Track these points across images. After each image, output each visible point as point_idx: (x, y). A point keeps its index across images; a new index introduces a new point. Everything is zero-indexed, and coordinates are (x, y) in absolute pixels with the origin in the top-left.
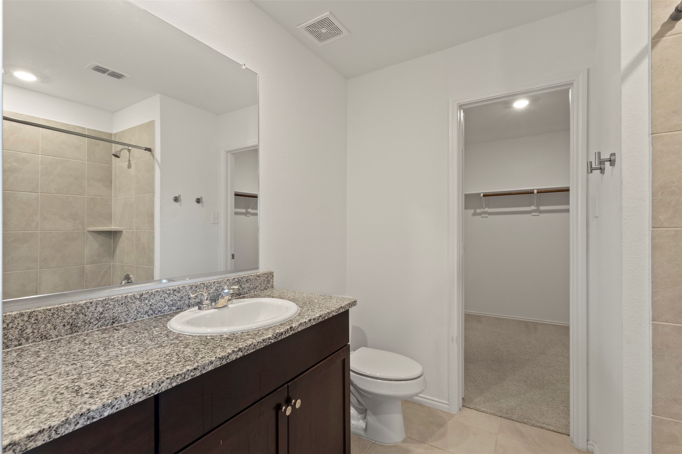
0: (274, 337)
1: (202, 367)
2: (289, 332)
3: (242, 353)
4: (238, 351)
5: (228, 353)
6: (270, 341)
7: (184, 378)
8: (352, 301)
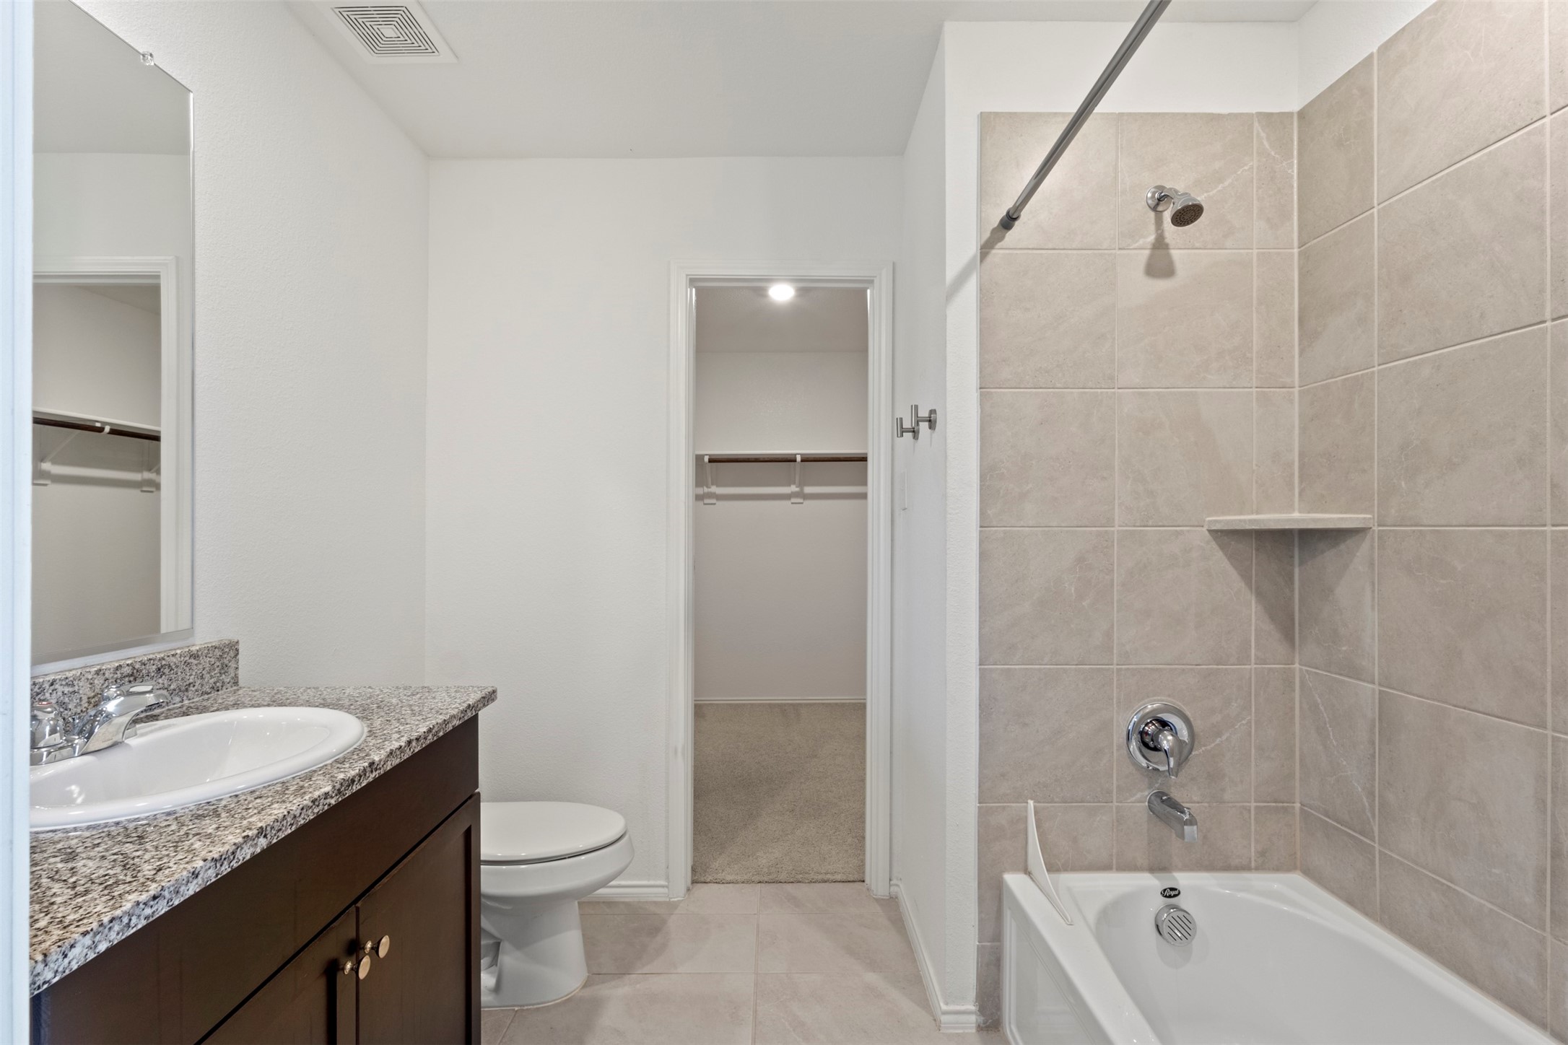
0: (336, 792)
1: (172, 889)
2: (367, 775)
3: (265, 840)
4: (258, 836)
5: (235, 844)
6: (328, 801)
7: (128, 925)
8: (486, 690)
